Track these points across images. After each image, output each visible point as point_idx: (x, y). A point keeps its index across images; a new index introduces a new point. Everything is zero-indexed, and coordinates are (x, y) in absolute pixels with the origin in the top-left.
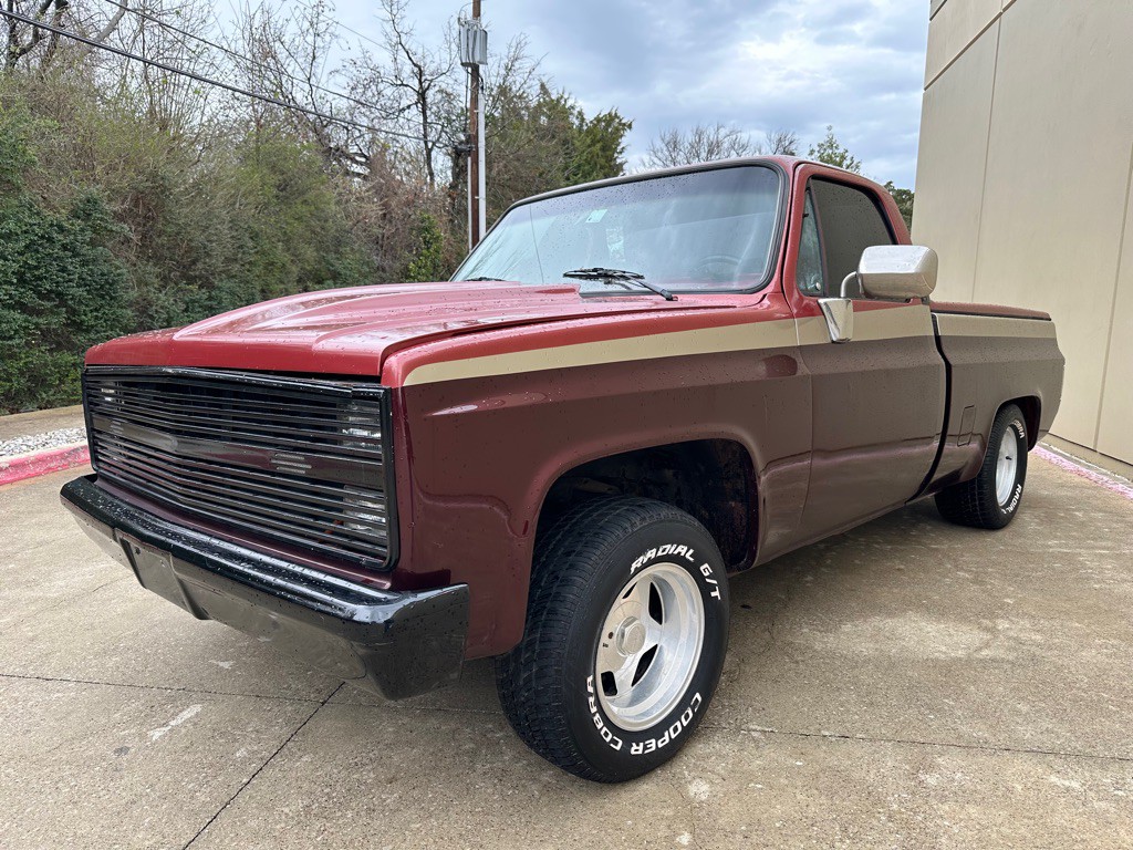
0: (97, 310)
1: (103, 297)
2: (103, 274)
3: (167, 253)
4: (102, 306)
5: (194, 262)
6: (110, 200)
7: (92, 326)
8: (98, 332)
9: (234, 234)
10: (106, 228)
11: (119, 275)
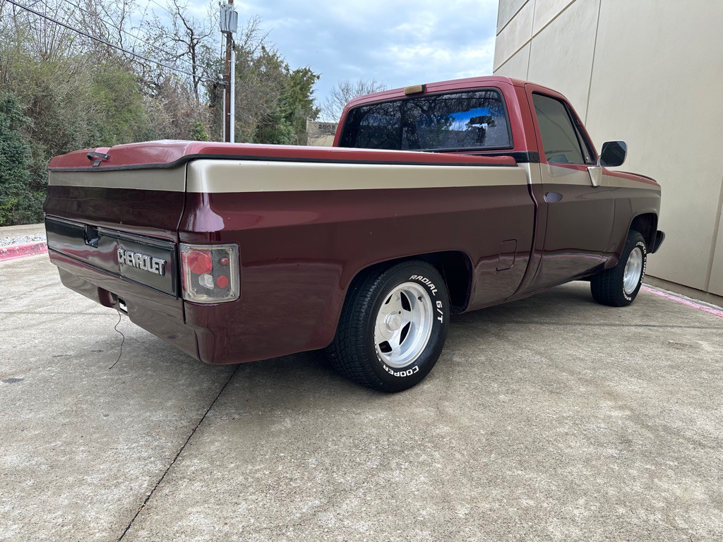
0: (10, 170)
1: (14, 162)
2: (15, 148)
3: (50, 137)
4: (13, 167)
5: (66, 144)
6: (22, 102)
7: (6, 180)
8: (10, 183)
9: (89, 127)
10: (19, 119)
11: (24, 148)
